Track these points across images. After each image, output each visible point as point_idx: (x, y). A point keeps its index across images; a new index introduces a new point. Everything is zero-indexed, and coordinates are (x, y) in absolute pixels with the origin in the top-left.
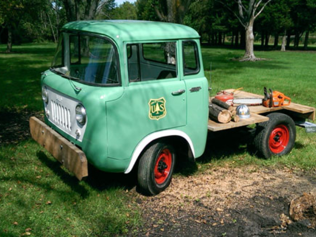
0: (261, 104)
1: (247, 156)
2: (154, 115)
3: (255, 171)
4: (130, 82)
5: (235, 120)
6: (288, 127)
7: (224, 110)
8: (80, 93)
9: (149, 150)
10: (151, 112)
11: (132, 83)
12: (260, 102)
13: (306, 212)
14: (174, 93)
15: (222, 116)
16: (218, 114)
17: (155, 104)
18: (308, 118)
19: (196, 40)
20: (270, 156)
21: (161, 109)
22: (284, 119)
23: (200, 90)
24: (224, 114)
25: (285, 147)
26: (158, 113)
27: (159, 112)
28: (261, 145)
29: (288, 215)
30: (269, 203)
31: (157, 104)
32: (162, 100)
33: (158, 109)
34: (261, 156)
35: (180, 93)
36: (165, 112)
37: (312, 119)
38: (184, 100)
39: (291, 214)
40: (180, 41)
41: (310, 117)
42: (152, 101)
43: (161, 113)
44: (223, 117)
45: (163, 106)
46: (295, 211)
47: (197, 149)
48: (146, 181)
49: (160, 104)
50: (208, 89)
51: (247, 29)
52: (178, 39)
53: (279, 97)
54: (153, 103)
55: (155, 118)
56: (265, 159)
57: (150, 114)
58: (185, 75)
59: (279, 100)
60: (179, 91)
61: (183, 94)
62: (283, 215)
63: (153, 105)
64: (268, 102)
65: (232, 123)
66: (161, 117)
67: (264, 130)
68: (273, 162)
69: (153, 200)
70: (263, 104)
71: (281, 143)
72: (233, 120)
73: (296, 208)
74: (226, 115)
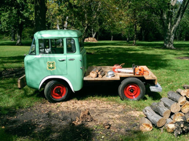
2: (50, 68)
5: (99, 77)
6: (138, 85)
7: (93, 71)
14: (60, 60)
15: (92, 74)
16: (90, 73)
17: (50, 64)
19: (74, 39)
21: (53, 66)
23: (74, 60)
26: (51, 68)
27: (52, 67)
31: (51, 64)
36: (55, 68)
38: (65, 64)
43: (53, 68)
49: (52, 64)
52: (64, 38)
53: (140, 70)
54: (49, 63)
55: (50, 69)
57: (48, 68)
58: (67, 53)
60: (63, 59)
61: (65, 61)
62: (77, 118)
63: (49, 64)
65: (96, 78)
66: (53, 69)
71: (135, 94)
74: (94, 74)
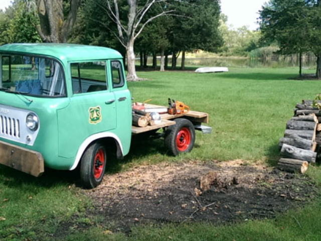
0: (167, 113)
1: (159, 156)
2: (93, 120)
3: (168, 166)
4: (73, 93)
5: (151, 124)
6: (189, 130)
7: (142, 116)
8: (31, 105)
9: (89, 150)
10: (91, 118)
11: (75, 95)
12: (166, 110)
13: (212, 185)
14: (107, 102)
16: (138, 119)
17: (93, 111)
18: (203, 122)
19: (120, 60)
20: (178, 153)
21: (97, 115)
22: (186, 123)
23: (126, 100)
24: (143, 120)
25: (188, 146)
26: (95, 119)
27: (96, 117)
28: (171, 145)
29: (199, 188)
30: (185, 183)
31: (95, 111)
32: (98, 108)
33: (95, 115)
34: (171, 154)
35: (111, 102)
36: (101, 118)
37: (206, 122)
38: (114, 108)
39: (201, 187)
40: (109, 61)
41: (205, 121)
42: (91, 109)
43: (98, 119)
44: (142, 122)
45: (99, 113)
46: (204, 184)
47: (124, 148)
48: (88, 175)
49: (97, 111)
50: (130, 99)
51: (128, 50)
52: (107, 59)
53: (181, 106)
54: (92, 110)
55: (93, 123)
56: (174, 156)
57: (90, 119)
58: (114, 88)
59: (181, 108)
60: (111, 100)
61: (113, 103)
62: (196, 189)
64: (172, 110)
65: (149, 127)
66: (98, 122)
67: (172, 132)
68: (180, 158)
69: (94, 191)
70: (169, 112)
71: (185, 142)
72: (149, 125)
73: (205, 182)
74: (144, 120)
